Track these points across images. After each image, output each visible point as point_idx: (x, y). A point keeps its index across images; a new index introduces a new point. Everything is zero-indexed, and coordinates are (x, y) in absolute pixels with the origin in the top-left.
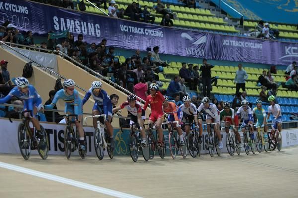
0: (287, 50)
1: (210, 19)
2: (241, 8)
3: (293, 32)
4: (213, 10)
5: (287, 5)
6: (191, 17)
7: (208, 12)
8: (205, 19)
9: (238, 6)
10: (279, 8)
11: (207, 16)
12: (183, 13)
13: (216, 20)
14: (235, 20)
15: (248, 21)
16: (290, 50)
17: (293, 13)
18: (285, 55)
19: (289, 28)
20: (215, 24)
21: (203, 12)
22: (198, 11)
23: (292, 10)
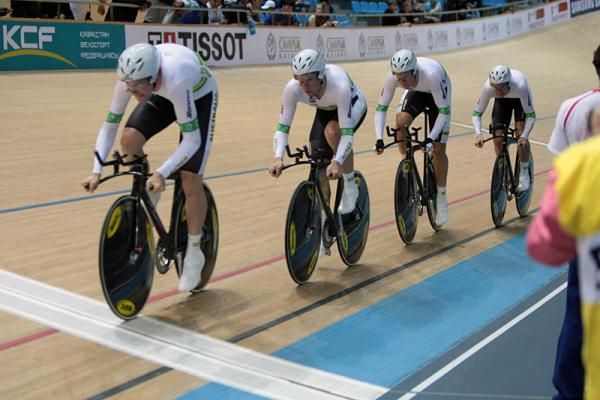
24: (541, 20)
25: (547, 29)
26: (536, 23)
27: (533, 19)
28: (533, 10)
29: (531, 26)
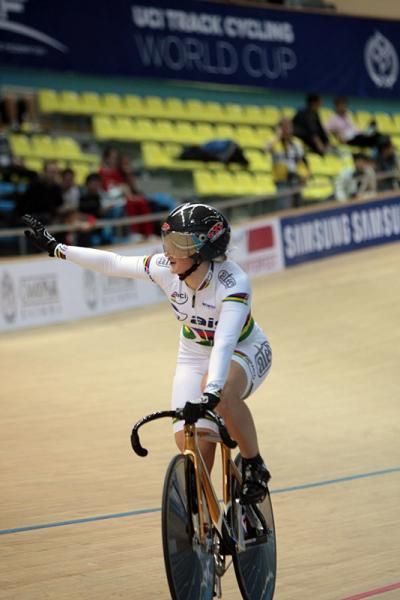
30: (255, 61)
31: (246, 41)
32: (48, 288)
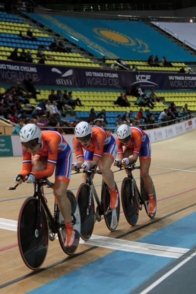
0: (137, 78)
1: (80, 60)
2: (104, 51)
3: (144, 66)
4: (83, 54)
5: (139, 48)
6: (64, 59)
7: (79, 55)
8: (76, 60)
9: (103, 50)
10: (134, 50)
11: (78, 58)
12: (58, 56)
13: (84, 60)
14: (99, 60)
15: (110, 60)
16: (140, 78)
17: (145, 53)
18: (136, 81)
19: (141, 63)
20: (83, 63)
21: (74, 55)
22: (70, 54)
23: (143, 51)
24: (190, 126)
25: (193, 130)
26: (189, 128)
27: (187, 126)
28: (187, 122)
29: (186, 129)
30: (191, 84)
31: (189, 81)
32: (171, 131)
